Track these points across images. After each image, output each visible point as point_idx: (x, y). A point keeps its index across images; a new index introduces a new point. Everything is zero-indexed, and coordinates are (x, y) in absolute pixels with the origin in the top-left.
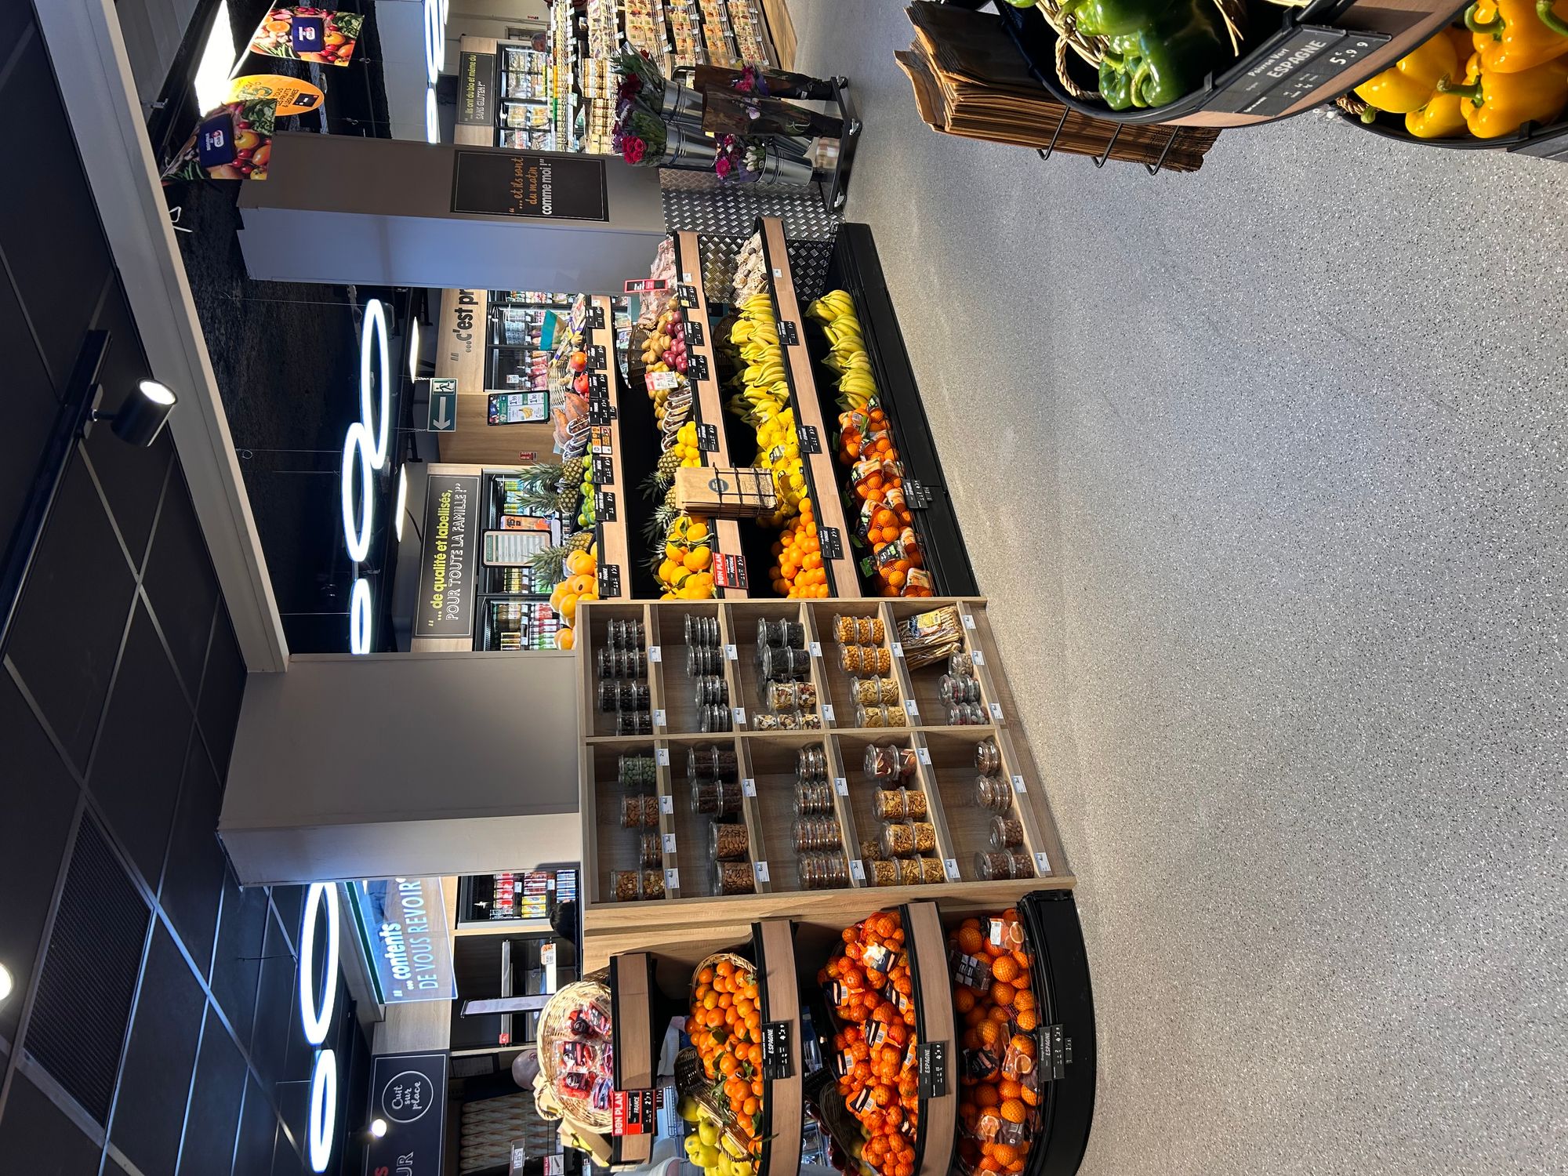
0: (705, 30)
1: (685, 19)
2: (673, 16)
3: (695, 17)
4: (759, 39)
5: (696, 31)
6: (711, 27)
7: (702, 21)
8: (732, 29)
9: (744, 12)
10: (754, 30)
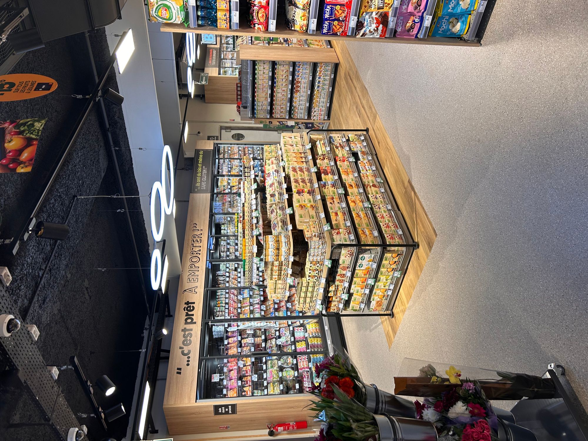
0: (350, 202)
1: (334, 193)
2: (325, 191)
3: (341, 191)
4: (390, 207)
5: (344, 205)
6: (353, 199)
7: (346, 194)
8: (368, 200)
9: (373, 182)
10: (384, 198)
